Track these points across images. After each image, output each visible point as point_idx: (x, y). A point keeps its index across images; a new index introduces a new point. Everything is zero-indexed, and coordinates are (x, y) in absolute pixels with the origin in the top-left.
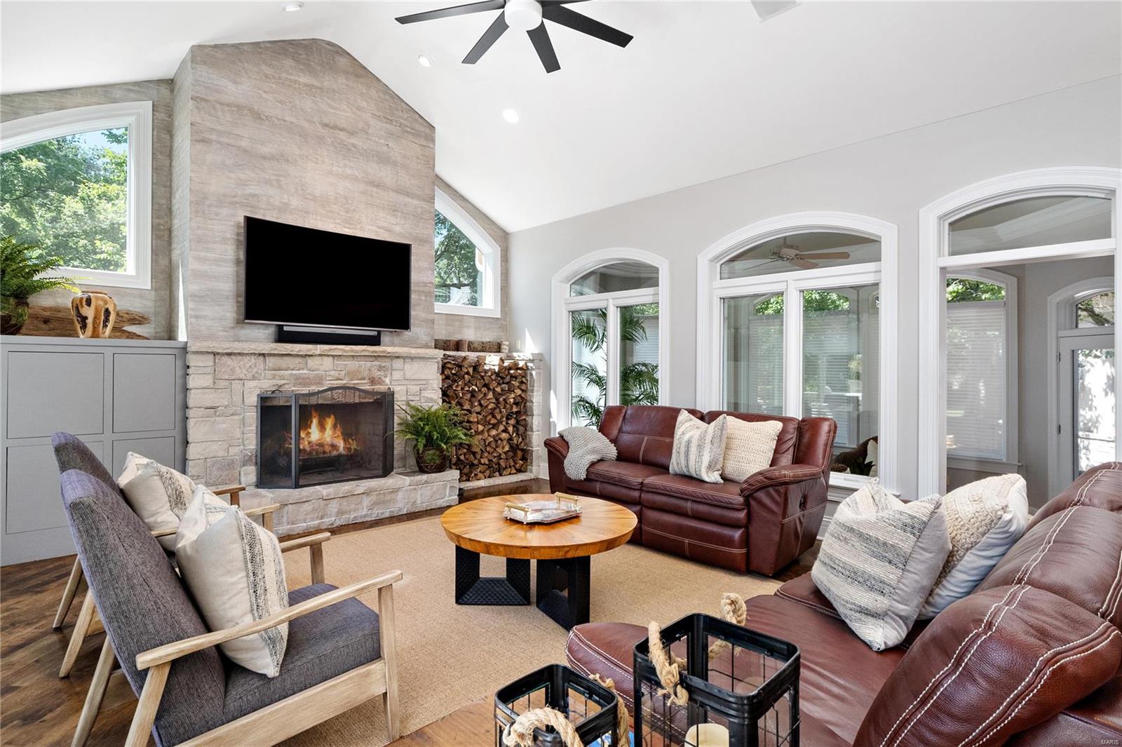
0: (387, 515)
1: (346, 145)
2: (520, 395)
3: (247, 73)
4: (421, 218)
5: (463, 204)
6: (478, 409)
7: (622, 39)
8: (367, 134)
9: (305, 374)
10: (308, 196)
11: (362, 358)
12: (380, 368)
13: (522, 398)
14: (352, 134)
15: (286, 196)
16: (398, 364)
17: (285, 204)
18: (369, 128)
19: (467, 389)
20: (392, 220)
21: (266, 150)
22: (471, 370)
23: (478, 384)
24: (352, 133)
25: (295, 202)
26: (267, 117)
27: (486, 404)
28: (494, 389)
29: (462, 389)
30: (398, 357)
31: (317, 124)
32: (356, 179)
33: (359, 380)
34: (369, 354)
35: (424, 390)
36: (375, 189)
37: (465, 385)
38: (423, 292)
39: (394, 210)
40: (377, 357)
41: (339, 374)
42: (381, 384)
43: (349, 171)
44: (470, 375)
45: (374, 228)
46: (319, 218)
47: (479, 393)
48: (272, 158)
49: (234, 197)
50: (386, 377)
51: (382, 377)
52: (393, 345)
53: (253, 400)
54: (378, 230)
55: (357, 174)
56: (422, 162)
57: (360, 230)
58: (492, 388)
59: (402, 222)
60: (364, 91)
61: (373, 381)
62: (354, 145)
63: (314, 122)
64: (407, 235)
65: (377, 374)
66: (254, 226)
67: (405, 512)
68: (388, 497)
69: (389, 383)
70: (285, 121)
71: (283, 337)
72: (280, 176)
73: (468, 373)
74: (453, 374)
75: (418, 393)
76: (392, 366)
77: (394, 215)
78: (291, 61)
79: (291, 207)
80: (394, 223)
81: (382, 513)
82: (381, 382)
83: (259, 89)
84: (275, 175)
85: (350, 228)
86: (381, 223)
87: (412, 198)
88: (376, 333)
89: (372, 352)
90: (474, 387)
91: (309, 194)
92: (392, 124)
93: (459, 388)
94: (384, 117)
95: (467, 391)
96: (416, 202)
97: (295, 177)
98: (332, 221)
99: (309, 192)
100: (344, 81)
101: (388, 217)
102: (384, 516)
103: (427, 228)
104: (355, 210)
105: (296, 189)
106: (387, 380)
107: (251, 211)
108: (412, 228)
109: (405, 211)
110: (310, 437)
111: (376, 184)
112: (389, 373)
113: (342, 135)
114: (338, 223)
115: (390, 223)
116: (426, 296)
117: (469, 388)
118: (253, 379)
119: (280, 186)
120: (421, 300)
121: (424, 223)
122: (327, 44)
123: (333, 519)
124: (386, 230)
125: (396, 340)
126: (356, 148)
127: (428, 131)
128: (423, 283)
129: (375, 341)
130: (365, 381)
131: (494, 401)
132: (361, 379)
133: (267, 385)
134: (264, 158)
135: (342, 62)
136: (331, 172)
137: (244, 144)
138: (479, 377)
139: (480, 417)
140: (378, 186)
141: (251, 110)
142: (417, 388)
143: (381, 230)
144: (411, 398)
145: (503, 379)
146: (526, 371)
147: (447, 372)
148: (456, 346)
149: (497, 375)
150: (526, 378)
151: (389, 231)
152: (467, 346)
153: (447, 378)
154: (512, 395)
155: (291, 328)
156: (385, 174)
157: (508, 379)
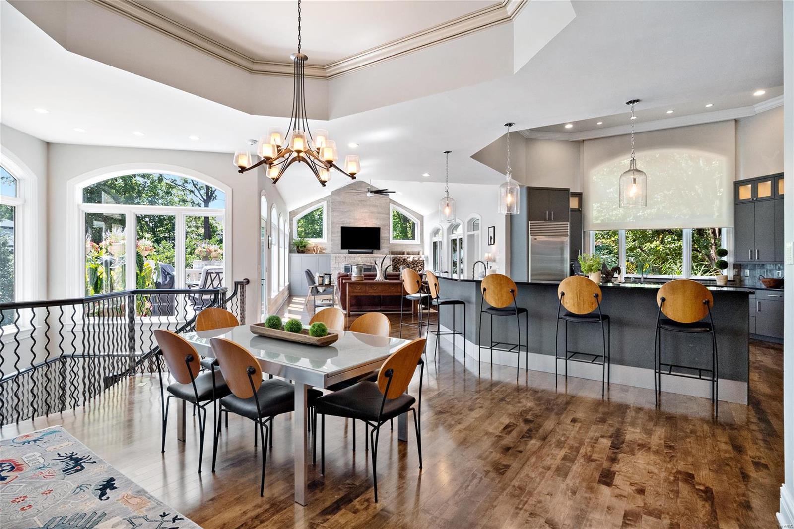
1: (364, 205)
4: (385, 219)
7: (395, 192)
9: (355, 260)
11: (369, 257)
15: (350, 220)
17: (350, 222)
20: (376, 221)
21: (346, 210)
22: (402, 260)
23: (405, 264)
24: (366, 201)
25: (352, 221)
28: (411, 266)
31: (357, 201)
32: (367, 212)
33: (366, 262)
36: (372, 214)
37: (401, 265)
40: (372, 257)
41: (362, 261)
43: (365, 211)
44: (403, 262)
46: (358, 224)
48: (348, 212)
49: (339, 222)
52: (376, 254)
53: (344, 267)
61: (371, 263)
64: (381, 225)
65: (372, 261)
66: (343, 228)
71: (350, 253)
72: (349, 215)
74: (397, 261)
78: (351, 188)
86: (374, 223)
87: (382, 214)
89: (370, 255)
93: (399, 266)
97: (353, 215)
99: (356, 218)
104: (366, 220)
105: (353, 218)
107: (343, 225)
108: (382, 223)
109: (381, 218)
113: (363, 203)
114: (363, 224)
118: (343, 262)
119: (349, 218)
120: (385, 241)
121: (386, 221)
125: (378, 252)
126: (366, 205)
127: (387, 196)
128: (386, 237)
129: (371, 253)
132: (368, 262)
133: (346, 263)
134: (346, 212)
135: (363, 184)
136: (361, 212)
141: (343, 202)
145: (414, 263)
146: (423, 261)
147: (395, 261)
148: (403, 253)
149: (412, 262)
150: (423, 263)
151: (376, 224)
152: (406, 253)
153: (395, 262)
154: (418, 268)
155: (350, 250)
156: (374, 210)
157: (416, 263)
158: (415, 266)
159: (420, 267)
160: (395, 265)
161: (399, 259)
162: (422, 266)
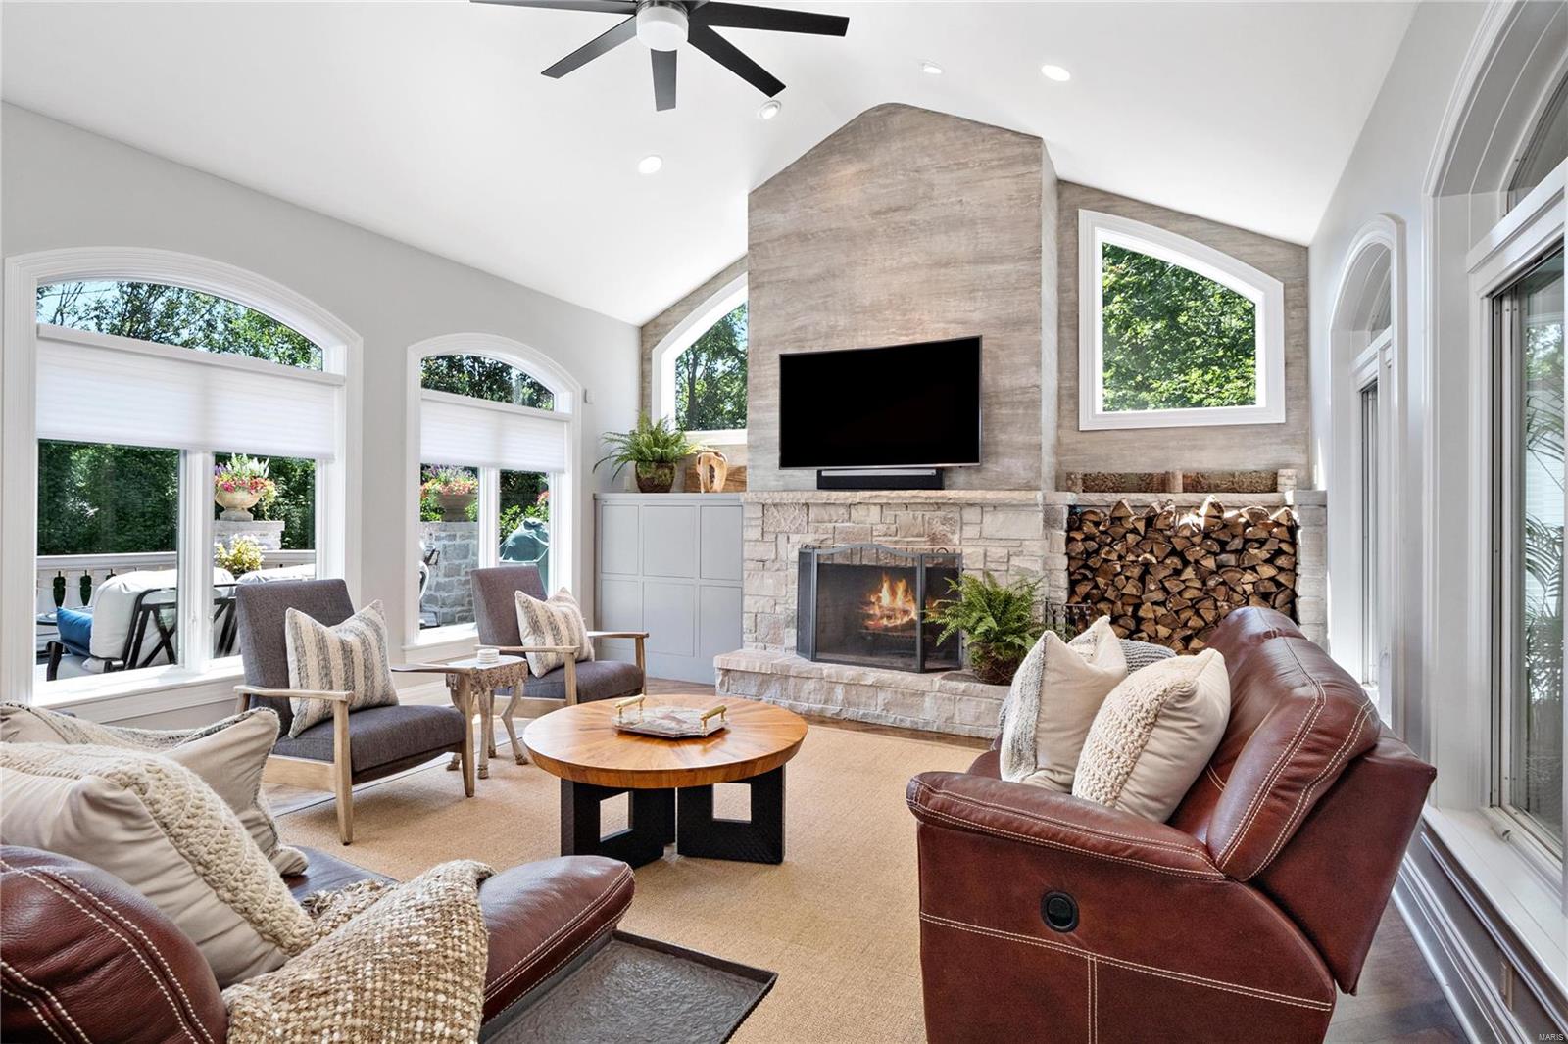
0: (908, 724)
1: (902, 227)
2: (1272, 579)
3: (793, 196)
4: (1016, 289)
5: (1185, 226)
6: (1159, 596)
8: (931, 198)
9: (849, 527)
10: (857, 310)
11: (920, 506)
12: (945, 521)
13: (1278, 584)
14: (911, 209)
15: (832, 319)
16: (971, 515)
17: (831, 327)
18: (933, 189)
19: (1131, 558)
20: (968, 306)
21: (811, 273)
22: (1141, 526)
23: (1155, 549)
24: (909, 209)
25: (843, 322)
26: (812, 234)
27: (1177, 589)
28: (1196, 562)
29: (1121, 558)
30: (972, 505)
31: (867, 217)
32: (916, 266)
33: (913, 536)
34: (924, 501)
35: (1015, 555)
36: (942, 271)
37: (1128, 551)
38: (1021, 402)
39: (971, 291)
40: (938, 506)
41: (888, 528)
42: (946, 544)
43: (905, 260)
44: (1139, 534)
45: (942, 325)
46: (869, 332)
47: (1160, 568)
48: (820, 278)
49: (783, 335)
50: (953, 532)
51: (949, 534)
52: (970, 487)
53: (795, 555)
54: (946, 326)
55: (916, 258)
56: (1018, 201)
57: (921, 334)
58: (1192, 560)
59: (984, 304)
60: (926, 143)
61: (933, 539)
62: (913, 223)
63: (863, 217)
64: (992, 321)
65: (938, 528)
67: (935, 729)
68: (909, 701)
69: (958, 542)
70: (831, 230)
71: (825, 484)
72: (827, 296)
73: (1134, 531)
74: (1102, 532)
75: (1006, 560)
76: (962, 518)
77: (971, 298)
78: (838, 155)
79: (839, 328)
80: (972, 309)
81: (901, 720)
82: (945, 539)
83: (804, 207)
84: (820, 297)
85: (907, 335)
86: (950, 316)
87: (1001, 263)
88: (934, 471)
89: (926, 498)
90: (1148, 556)
91: (858, 307)
92: (968, 167)
93: (1114, 557)
94: (955, 164)
95: (1132, 562)
96: (1007, 267)
97: (843, 291)
98: (885, 332)
99: (858, 304)
100: (899, 145)
101: (962, 304)
102: (903, 725)
103: (1027, 302)
104: (914, 309)
105: (844, 306)
106: (956, 539)
107: (799, 346)
108: (1002, 309)
109: (989, 287)
110: (880, 602)
111: (943, 263)
112: (959, 527)
113: (897, 217)
114: (893, 333)
115: (965, 311)
116: (1026, 408)
117: (1138, 556)
118: (797, 533)
119: (827, 309)
120: (1018, 415)
121: (1021, 294)
122: (878, 110)
123: (839, 708)
124: (959, 323)
125: (971, 478)
126: (915, 225)
127: (1028, 149)
128: (1021, 388)
129: (936, 483)
130: (923, 539)
131: (1198, 584)
132: (917, 536)
133: (809, 539)
134: (811, 282)
136: (883, 271)
137: (792, 274)
138: (1161, 539)
139: (1161, 611)
140: (946, 265)
141: (798, 234)
142: (1005, 552)
143: (952, 325)
144: (993, 566)
145: (1223, 544)
146: (1292, 529)
147: (1088, 528)
148: (1162, 484)
149: (1207, 535)
150: (1293, 543)
151: (964, 323)
152: (1179, 482)
153: (1088, 537)
154: (1249, 577)
155: (830, 472)
156: (957, 244)
157: (1237, 543)
158: (1231, 559)
159: (1268, 571)
160: (1088, 554)
161: (1116, 520)
162: (1281, 561)
